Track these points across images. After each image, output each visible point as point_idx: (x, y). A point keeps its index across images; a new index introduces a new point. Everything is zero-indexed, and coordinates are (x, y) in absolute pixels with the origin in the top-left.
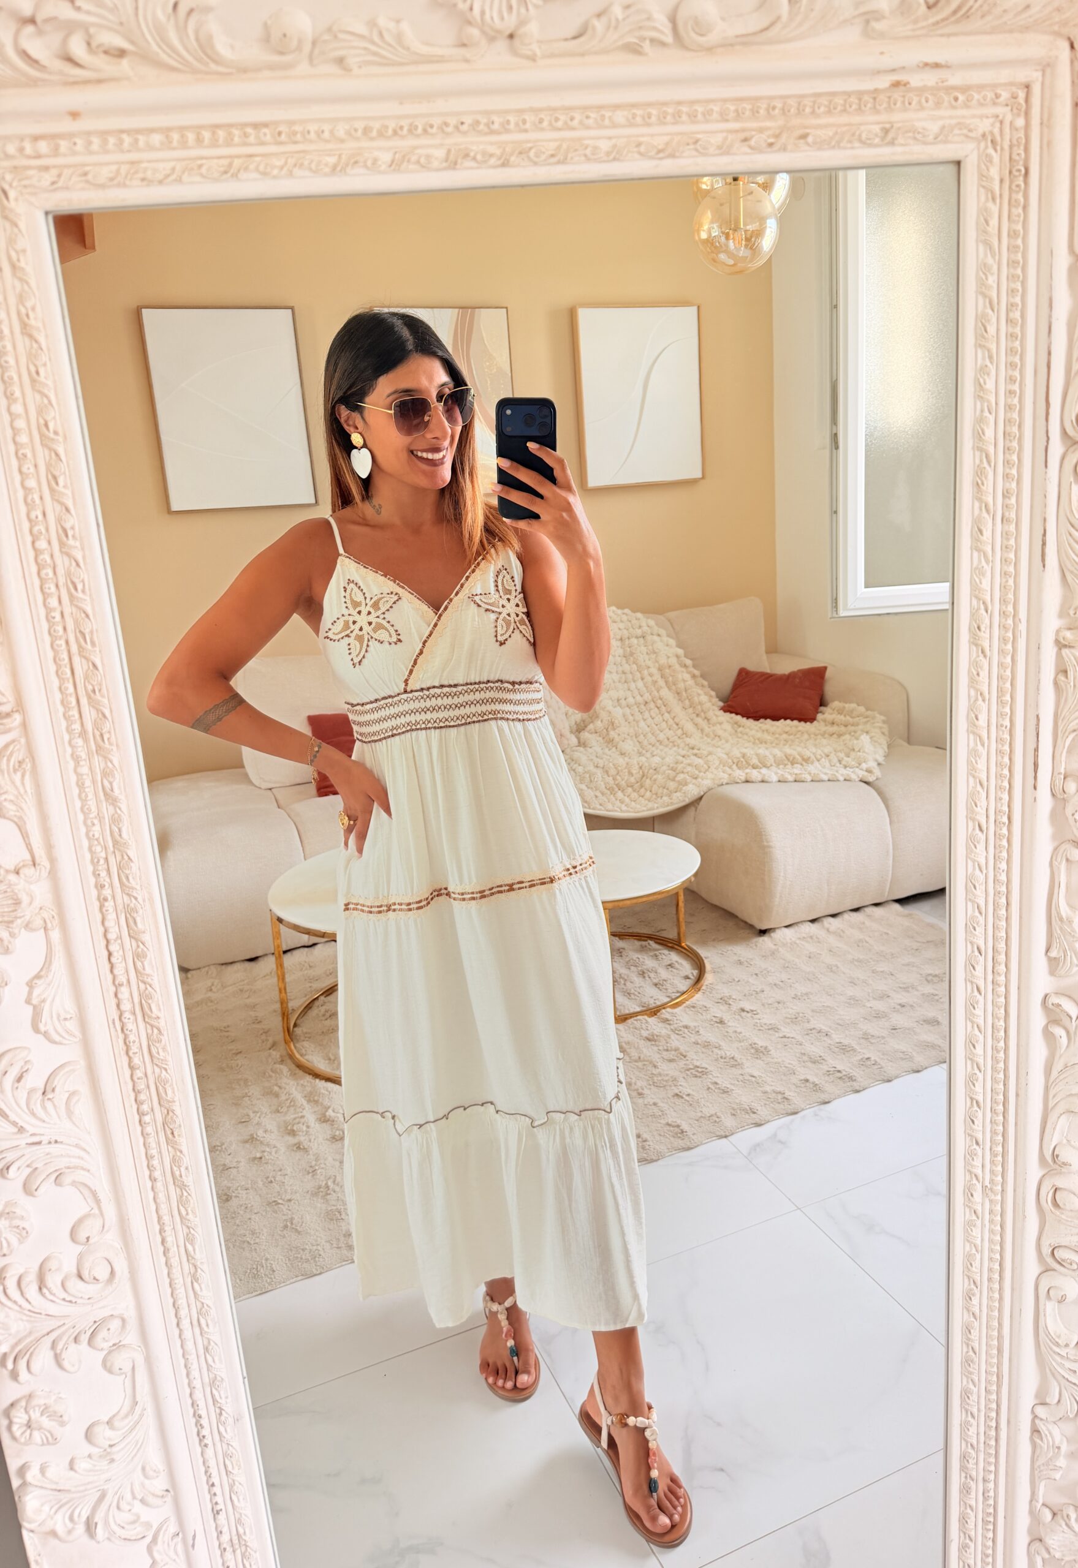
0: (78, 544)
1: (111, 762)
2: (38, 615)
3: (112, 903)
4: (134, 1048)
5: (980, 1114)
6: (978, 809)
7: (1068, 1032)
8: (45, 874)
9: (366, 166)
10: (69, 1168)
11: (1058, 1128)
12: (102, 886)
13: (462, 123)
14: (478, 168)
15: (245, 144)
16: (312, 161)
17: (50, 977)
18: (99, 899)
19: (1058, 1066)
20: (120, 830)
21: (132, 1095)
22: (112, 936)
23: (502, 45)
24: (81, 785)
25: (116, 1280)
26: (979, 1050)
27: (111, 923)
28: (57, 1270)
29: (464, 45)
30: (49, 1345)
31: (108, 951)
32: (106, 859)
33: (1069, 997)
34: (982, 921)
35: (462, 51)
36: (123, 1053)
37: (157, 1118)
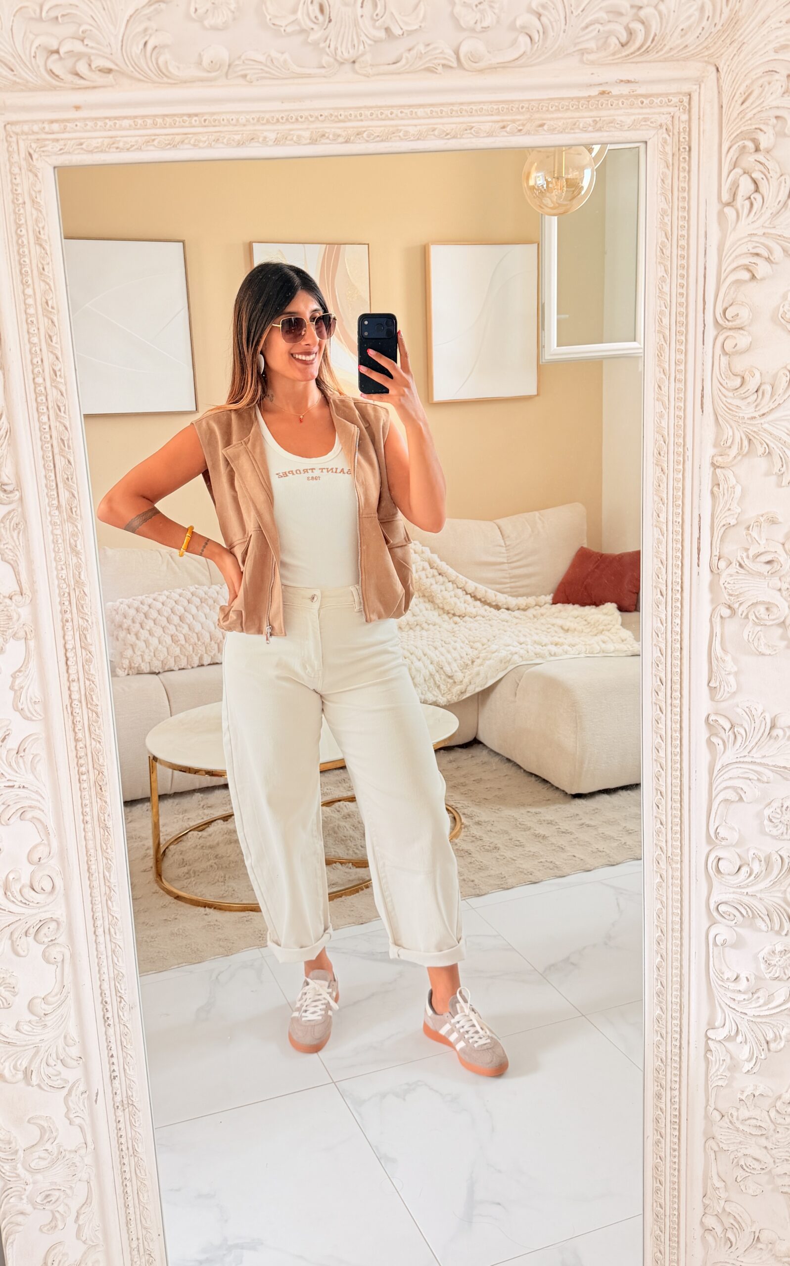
0: (63, 381)
1: (77, 527)
2: (34, 427)
3: (71, 624)
4: (79, 726)
5: (663, 802)
6: (660, 580)
7: (724, 742)
8: (28, 601)
9: (258, 142)
10: (30, 807)
11: (718, 812)
12: (66, 612)
13: (321, 115)
14: (330, 144)
15: (183, 127)
16: (224, 137)
17: (27, 672)
18: (62, 621)
19: (718, 767)
20: (80, 573)
21: (76, 760)
22: (68, 646)
23: (348, 67)
24: (55, 542)
25: (56, 892)
26: (662, 754)
27: (69, 637)
28: (17, 880)
29: (324, 67)
30: (8, 935)
31: (66, 657)
32: (69, 594)
33: (726, 717)
34: (663, 660)
35: (323, 71)
36: (71, 729)
37: (91, 777)
